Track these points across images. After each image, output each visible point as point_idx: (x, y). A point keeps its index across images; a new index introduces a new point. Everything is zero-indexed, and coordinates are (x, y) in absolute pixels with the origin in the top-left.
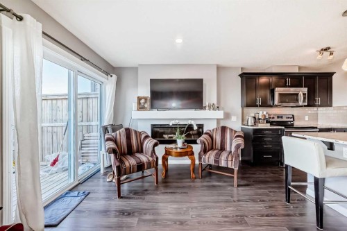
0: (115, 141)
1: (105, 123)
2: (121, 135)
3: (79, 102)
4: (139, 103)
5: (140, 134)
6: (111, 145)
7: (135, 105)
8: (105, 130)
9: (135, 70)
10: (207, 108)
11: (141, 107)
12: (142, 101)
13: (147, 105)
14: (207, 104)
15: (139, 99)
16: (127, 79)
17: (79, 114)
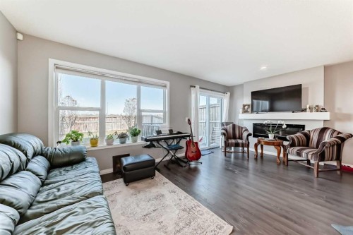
0: (226, 130)
1: (223, 121)
2: (230, 128)
3: (211, 109)
4: (244, 108)
5: (242, 128)
6: (224, 131)
7: (241, 110)
8: (222, 124)
9: (241, 86)
10: (308, 110)
11: (245, 112)
12: (246, 107)
13: (250, 110)
14: (308, 106)
15: (244, 106)
16: (237, 92)
17: (211, 116)
